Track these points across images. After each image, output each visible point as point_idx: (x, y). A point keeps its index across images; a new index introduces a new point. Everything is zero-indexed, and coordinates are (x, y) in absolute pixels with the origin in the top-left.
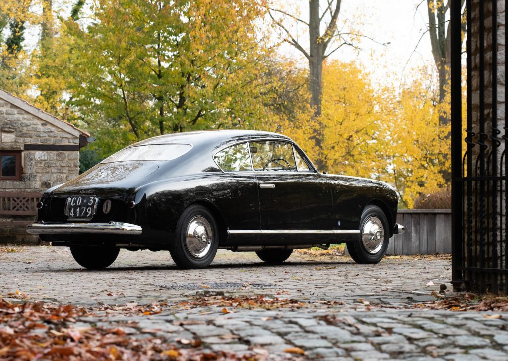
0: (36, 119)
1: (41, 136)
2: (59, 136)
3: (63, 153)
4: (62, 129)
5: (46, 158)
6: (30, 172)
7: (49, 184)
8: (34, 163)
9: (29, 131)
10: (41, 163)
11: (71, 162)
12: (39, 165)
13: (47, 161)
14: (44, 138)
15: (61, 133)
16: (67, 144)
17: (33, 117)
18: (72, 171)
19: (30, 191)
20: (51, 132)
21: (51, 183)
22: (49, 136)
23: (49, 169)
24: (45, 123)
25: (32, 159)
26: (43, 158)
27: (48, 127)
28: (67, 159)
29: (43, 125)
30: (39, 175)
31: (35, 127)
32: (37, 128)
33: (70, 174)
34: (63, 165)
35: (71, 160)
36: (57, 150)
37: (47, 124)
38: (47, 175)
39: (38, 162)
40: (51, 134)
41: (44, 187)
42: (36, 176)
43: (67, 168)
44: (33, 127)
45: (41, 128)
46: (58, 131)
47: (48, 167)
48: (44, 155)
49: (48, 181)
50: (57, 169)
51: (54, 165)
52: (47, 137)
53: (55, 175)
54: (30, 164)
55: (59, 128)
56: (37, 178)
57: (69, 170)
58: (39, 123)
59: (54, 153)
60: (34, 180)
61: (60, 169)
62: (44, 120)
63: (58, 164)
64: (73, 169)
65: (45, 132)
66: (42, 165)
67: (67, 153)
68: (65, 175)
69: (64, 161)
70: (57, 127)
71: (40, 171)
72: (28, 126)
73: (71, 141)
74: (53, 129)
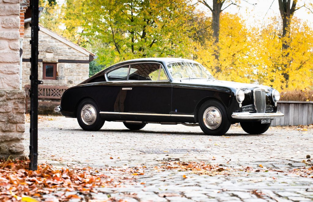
0: (65, 45)
1: (68, 55)
2: (78, 55)
3: (80, 65)
4: (79, 51)
5: (70, 67)
6: (61, 75)
7: (72, 82)
8: (64, 70)
9: (61, 52)
10: (68, 70)
11: (84, 69)
12: (67, 71)
13: (71, 69)
14: (69, 56)
15: (79, 53)
16: (82, 59)
17: (64, 44)
18: (85, 74)
19: (61, 86)
20: (74, 53)
21: (73, 81)
22: (72, 55)
23: (72, 73)
24: (70, 48)
25: (62, 68)
26: (69, 67)
27: (72, 50)
28: (82, 68)
29: (69, 49)
30: (66, 76)
31: (64, 49)
32: (65, 51)
33: (84, 76)
34: (80, 71)
35: (84, 68)
36: (77, 63)
37: (71, 48)
38: (71, 77)
39: (66, 69)
40: (74, 54)
41: (69, 83)
42: (64, 77)
43: (82, 73)
44: (63, 50)
45: (68, 51)
46: (77, 52)
47: (72, 72)
48: (70, 65)
49: (71, 80)
50: (77, 73)
51: (75, 71)
52: (71, 56)
53: (75, 77)
54: (61, 70)
55: (78, 51)
56: (65, 78)
57: (83, 74)
58: (67, 47)
59: (75, 65)
60: (64, 79)
61: (78, 74)
62: (70, 46)
63: (77, 71)
64: (86, 73)
65: (70, 53)
66: (68, 71)
67: (82, 64)
68: (81, 77)
69: (80, 69)
70: (77, 50)
71: (67, 74)
72: (61, 49)
73: (85, 58)
74: (75, 51)
